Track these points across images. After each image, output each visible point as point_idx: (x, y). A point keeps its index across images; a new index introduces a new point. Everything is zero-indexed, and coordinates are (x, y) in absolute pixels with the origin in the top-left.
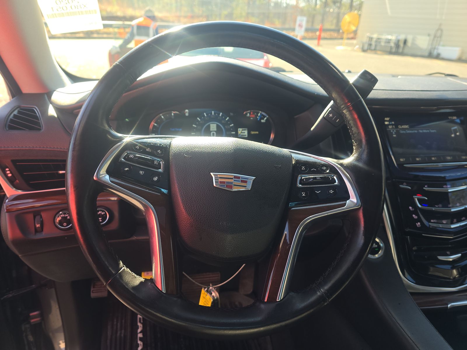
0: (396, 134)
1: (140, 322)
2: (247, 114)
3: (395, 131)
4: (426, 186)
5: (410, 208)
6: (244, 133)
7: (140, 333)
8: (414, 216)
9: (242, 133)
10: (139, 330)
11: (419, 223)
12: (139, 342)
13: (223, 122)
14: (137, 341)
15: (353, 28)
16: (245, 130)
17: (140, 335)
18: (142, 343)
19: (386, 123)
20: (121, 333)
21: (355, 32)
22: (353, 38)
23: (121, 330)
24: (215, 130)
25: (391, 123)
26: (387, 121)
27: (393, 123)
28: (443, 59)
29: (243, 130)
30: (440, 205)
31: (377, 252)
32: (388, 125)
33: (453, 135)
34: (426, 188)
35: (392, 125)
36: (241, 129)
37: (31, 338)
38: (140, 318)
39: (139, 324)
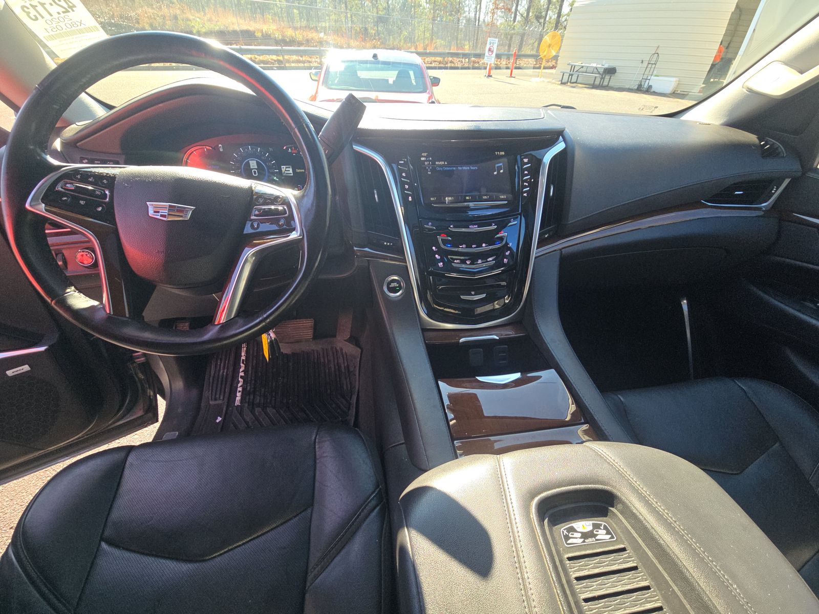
0: (431, 171)
1: (243, 363)
2: (287, 149)
3: (431, 168)
4: (451, 226)
5: (434, 248)
6: (289, 171)
7: (242, 372)
8: (437, 256)
9: (286, 170)
10: (241, 370)
11: (441, 263)
12: (240, 379)
13: (263, 158)
14: (238, 379)
15: (554, 53)
16: (289, 168)
17: (242, 374)
18: (242, 380)
19: (423, 159)
20: (223, 372)
21: (556, 58)
22: (553, 67)
23: (224, 369)
24: (256, 167)
25: (428, 159)
26: (424, 157)
27: (431, 159)
28: (655, 93)
29: (286, 168)
30: (464, 246)
31: (398, 291)
32: (424, 161)
33: (495, 173)
34: (452, 228)
35: (429, 161)
36: (284, 167)
37: (141, 376)
38: (243, 360)
39: (242, 365)
